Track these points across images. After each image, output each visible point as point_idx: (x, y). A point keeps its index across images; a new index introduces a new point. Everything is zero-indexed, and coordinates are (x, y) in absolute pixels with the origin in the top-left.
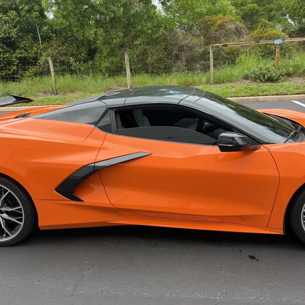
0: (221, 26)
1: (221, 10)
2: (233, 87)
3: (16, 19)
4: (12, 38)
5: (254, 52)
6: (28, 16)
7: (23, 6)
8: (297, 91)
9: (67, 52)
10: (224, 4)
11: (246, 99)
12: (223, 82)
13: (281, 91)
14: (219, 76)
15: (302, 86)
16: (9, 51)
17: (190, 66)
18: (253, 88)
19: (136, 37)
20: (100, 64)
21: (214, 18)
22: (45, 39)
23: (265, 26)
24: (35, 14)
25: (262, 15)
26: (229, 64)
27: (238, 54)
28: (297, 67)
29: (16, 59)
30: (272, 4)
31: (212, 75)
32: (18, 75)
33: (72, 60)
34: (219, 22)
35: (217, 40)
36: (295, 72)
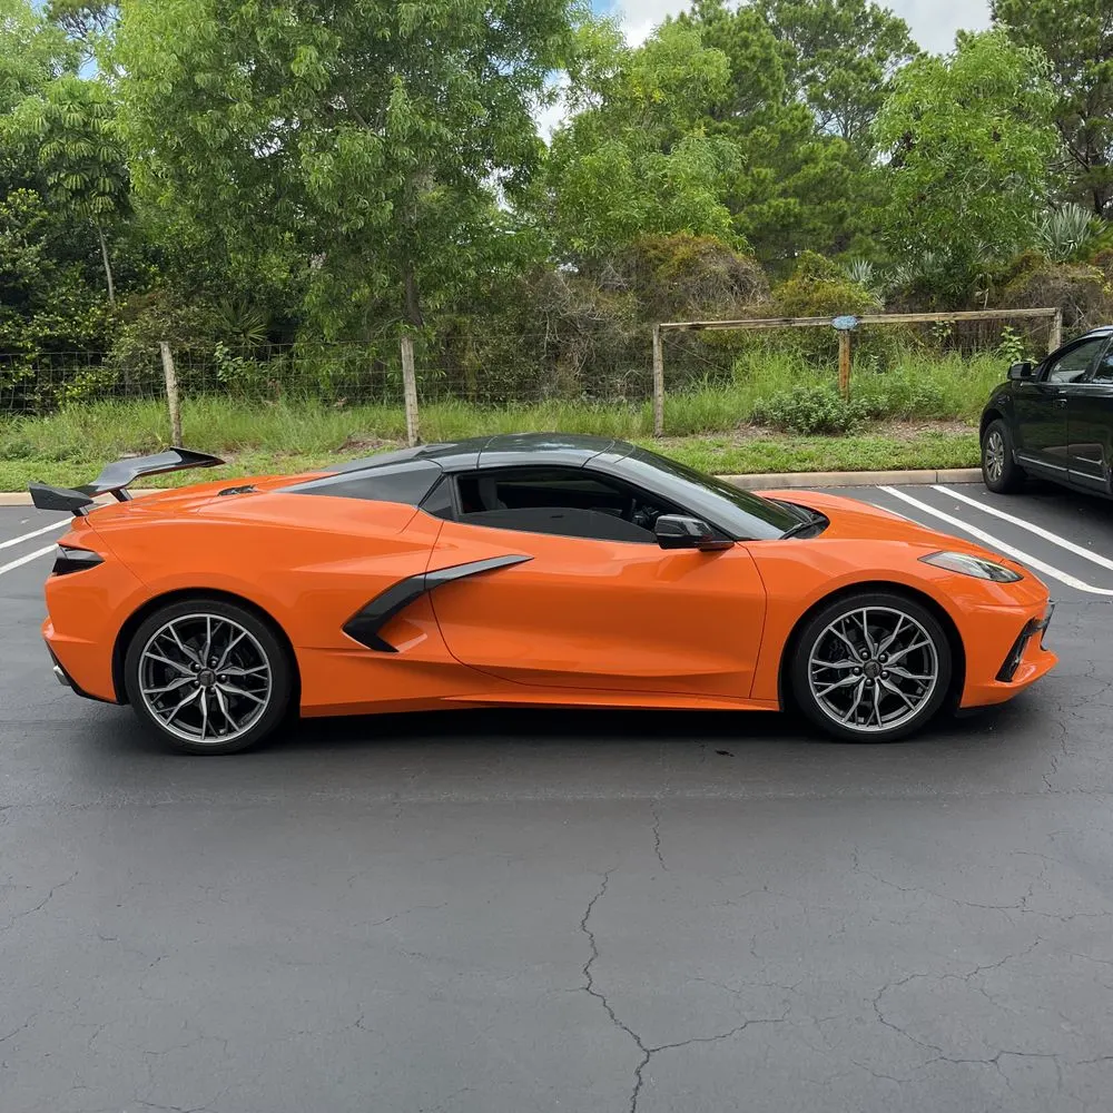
0: (688, 266)
1: (686, 217)
2: (721, 446)
3: (37, 216)
4: (21, 276)
5: (785, 344)
6: (78, 208)
7: (62, 175)
8: (895, 461)
9: (203, 324)
10: (697, 200)
11: (754, 480)
12: (693, 432)
13: (851, 458)
14: (682, 413)
15: (908, 446)
16: (10, 317)
17: (594, 381)
18: (775, 448)
19: (428, 287)
20: (313, 367)
21: (667, 239)
22: (124, 279)
23: (816, 271)
24: (100, 203)
25: (814, 230)
26: (710, 378)
27: (737, 350)
28: (900, 394)
29: (33, 342)
30: (843, 200)
31: (660, 410)
32: (35, 394)
33: (220, 350)
34: (682, 252)
35: (677, 307)
36: (893, 409)
